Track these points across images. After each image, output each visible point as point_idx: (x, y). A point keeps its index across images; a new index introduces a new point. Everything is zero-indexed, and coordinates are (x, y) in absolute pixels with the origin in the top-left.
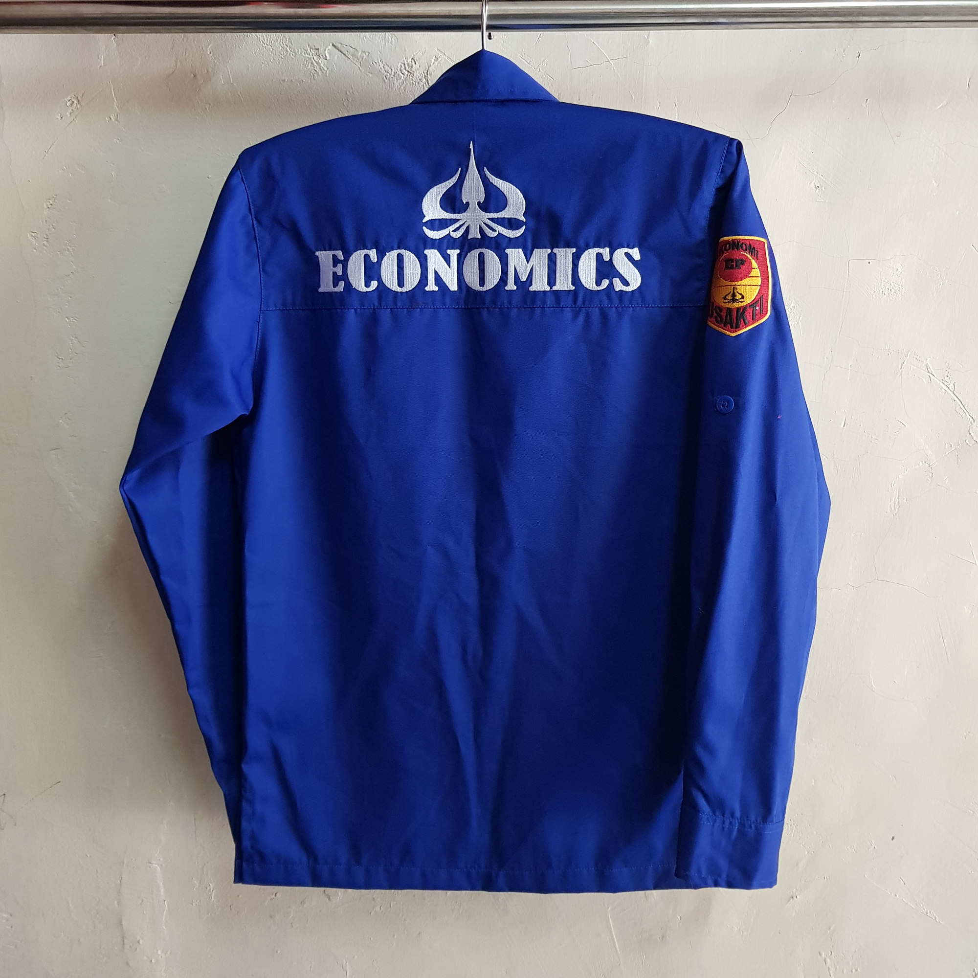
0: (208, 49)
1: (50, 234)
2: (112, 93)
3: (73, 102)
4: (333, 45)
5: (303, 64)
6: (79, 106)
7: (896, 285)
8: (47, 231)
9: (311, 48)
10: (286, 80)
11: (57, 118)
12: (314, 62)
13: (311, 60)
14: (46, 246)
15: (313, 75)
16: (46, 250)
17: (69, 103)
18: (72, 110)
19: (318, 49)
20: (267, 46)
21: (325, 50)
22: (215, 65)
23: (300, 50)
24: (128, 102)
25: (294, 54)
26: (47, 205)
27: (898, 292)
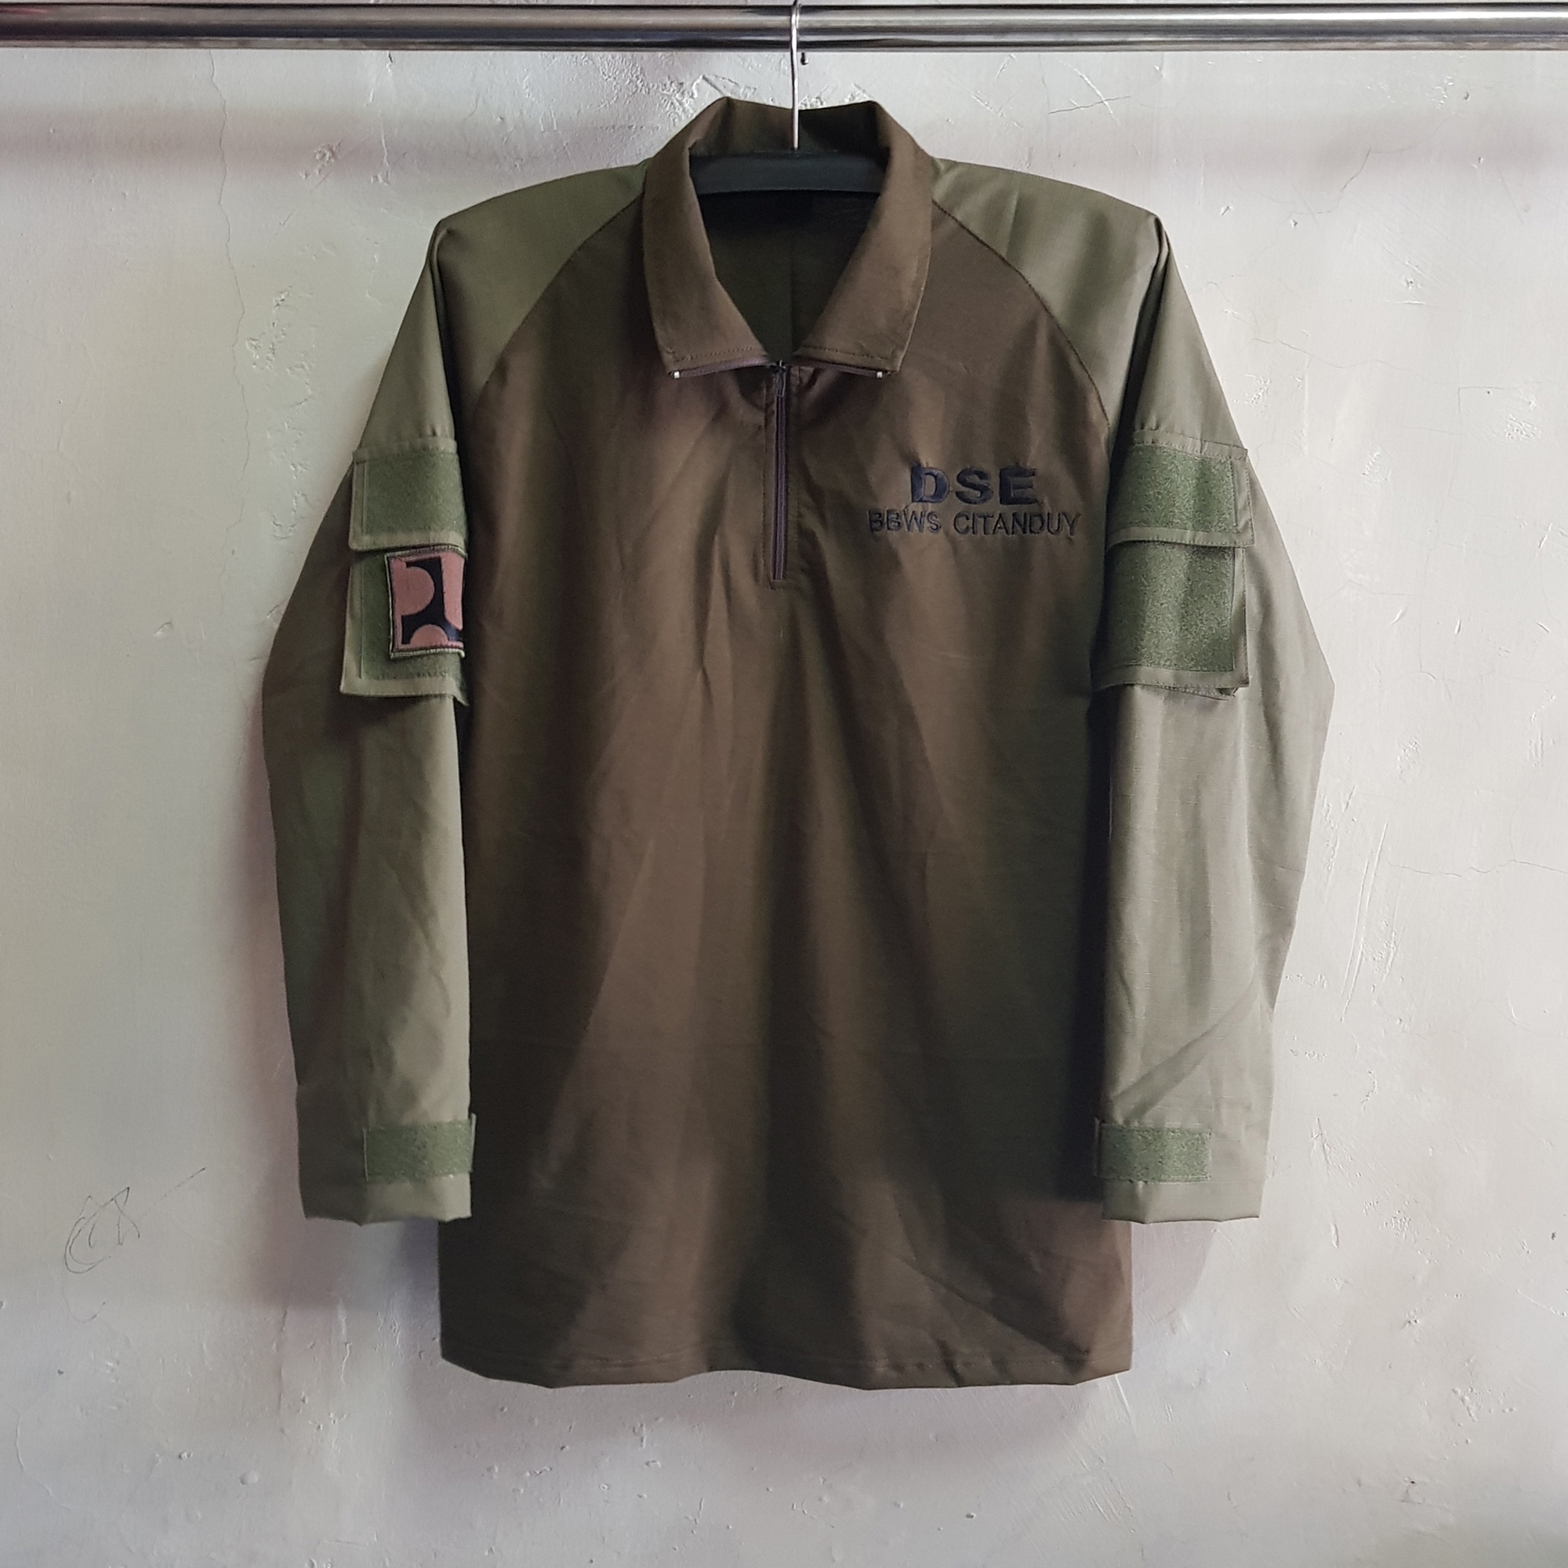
0: (524, 81)
1: (278, 342)
2: (381, 142)
3: (325, 155)
4: (704, 78)
5: (660, 105)
6: (333, 160)
7: (1528, 425)
8: (274, 338)
9: (672, 83)
10: (634, 127)
11: (301, 178)
12: (675, 101)
13: (671, 99)
14: (271, 360)
15: (674, 120)
16: (270, 367)
17: (318, 157)
18: (323, 165)
19: (682, 84)
20: (609, 79)
21: (692, 85)
22: (533, 104)
23: (656, 84)
24: (404, 154)
25: (647, 90)
26: (276, 301)
27: (1532, 435)
